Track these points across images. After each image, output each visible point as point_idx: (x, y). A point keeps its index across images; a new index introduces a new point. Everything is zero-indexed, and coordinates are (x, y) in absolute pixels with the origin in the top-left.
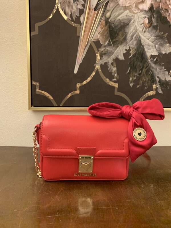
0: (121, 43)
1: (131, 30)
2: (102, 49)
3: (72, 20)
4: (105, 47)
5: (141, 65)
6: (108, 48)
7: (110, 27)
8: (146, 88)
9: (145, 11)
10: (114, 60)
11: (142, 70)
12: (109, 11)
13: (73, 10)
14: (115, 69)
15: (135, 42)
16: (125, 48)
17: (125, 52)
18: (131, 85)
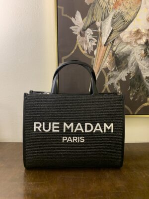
0: (124, 69)
1: (131, 59)
2: (110, 74)
3: (88, 54)
4: (112, 72)
5: (139, 84)
6: (114, 73)
7: (116, 57)
8: (142, 101)
9: (142, 45)
10: (118, 81)
11: (139, 87)
12: (115, 46)
13: (89, 47)
14: (119, 87)
15: (134, 68)
16: (127, 72)
17: (127, 75)
18: (131, 99)
